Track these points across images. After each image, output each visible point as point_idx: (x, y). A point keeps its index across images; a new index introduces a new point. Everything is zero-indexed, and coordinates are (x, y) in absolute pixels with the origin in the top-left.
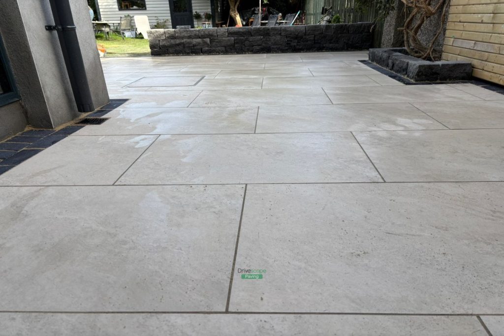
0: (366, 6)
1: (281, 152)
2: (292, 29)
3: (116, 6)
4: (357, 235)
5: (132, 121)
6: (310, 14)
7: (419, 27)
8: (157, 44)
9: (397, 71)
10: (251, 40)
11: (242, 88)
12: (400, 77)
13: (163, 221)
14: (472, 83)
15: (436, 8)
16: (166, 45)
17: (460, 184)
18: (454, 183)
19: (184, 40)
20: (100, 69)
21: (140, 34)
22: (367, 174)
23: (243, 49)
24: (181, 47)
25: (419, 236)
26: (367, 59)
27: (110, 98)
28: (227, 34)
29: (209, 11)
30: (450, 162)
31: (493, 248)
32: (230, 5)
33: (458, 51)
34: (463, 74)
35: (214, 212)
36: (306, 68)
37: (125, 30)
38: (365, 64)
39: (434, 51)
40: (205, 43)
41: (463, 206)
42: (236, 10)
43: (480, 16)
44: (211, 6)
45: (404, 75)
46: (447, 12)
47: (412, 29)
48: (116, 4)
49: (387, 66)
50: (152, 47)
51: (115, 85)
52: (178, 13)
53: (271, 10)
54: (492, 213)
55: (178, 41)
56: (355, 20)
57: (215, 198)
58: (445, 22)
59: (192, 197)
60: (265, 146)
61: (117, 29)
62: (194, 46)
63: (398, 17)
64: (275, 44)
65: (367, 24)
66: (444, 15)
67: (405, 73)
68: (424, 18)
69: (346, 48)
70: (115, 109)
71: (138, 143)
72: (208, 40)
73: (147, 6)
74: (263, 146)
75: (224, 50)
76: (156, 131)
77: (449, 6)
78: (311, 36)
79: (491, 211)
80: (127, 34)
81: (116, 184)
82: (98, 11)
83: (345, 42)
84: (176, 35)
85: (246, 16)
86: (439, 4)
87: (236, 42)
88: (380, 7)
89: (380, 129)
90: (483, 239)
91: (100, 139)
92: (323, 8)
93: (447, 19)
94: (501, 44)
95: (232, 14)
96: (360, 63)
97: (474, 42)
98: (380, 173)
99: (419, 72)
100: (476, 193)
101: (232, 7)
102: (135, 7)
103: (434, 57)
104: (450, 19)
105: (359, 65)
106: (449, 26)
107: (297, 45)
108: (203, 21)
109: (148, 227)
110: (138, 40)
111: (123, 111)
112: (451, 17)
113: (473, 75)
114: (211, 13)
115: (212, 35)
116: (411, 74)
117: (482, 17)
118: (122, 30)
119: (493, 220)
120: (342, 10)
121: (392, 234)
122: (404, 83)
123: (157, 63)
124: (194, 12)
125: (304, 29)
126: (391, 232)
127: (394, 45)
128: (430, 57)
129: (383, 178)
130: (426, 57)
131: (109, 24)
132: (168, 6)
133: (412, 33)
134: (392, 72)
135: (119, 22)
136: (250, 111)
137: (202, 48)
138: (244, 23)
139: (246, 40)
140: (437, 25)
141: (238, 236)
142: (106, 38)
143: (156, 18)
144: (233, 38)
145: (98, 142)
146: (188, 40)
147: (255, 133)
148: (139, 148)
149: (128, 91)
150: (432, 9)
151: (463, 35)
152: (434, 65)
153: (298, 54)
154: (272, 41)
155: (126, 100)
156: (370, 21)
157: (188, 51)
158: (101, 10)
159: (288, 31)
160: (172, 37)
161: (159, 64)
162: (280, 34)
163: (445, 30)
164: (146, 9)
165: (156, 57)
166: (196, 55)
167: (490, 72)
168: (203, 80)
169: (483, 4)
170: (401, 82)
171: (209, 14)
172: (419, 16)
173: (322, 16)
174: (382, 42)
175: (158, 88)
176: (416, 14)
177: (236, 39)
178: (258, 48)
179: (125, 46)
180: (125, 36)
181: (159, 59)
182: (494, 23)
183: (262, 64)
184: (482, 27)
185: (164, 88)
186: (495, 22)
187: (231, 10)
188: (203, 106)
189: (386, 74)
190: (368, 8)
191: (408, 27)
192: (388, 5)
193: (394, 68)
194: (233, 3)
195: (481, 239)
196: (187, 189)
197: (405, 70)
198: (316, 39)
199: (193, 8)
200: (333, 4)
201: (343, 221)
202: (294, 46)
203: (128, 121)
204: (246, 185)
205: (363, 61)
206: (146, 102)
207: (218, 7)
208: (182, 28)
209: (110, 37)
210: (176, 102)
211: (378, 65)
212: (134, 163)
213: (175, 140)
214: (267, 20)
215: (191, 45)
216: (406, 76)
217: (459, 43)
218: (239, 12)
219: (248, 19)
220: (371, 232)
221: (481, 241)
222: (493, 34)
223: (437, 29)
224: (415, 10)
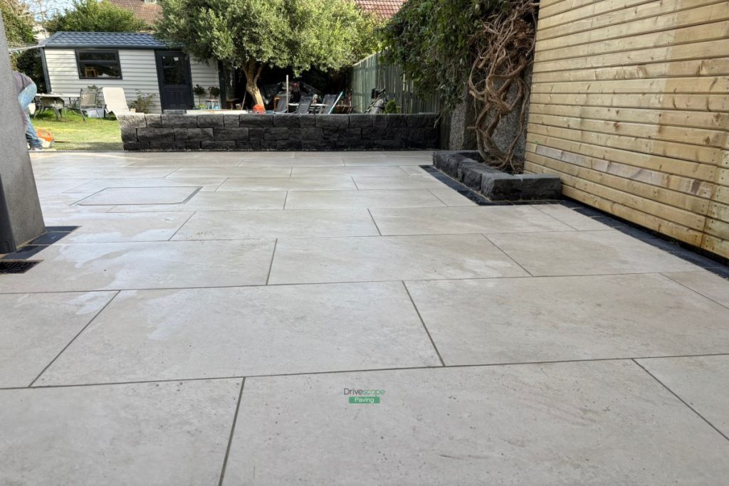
0: (428, 93)
1: (302, 318)
2: (331, 119)
3: (76, 73)
4: (400, 462)
5: (77, 266)
6: (359, 94)
7: (494, 126)
8: (134, 135)
9: (469, 185)
10: (273, 132)
11: (256, 207)
12: (472, 194)
13: (103, 454)
14: (562, 204)
15: (513, 105)
16: (148, 135)
17: (542, 366)
18: (536, 365)
19: (175, 130)
20: (32, 184)
21: (112, 113)
22: (421, 353)
23: (262, 144)
24: (170, 140)
25: (486, 458)
26: (431, 163)
27: (46, 225)
28: (238, 123)
29: (217, 84)
30: (532, 330)
31: (583, 473)
32: (247, 77)
33: (543, 160)
34: (550, 192)
35: (189, 432)
36: (348, 177)
37: (87, 107)
38: (428, 171)
39: (515, 158)
40: (207, 134)
41: (544, 404)
42: (256, 85)
43: (565, 119)
44: (220, 78)
45: (478, 190)
46: (527, 109)
47: (485, 129)
48: (76, 70)
49: (456, 176)
50: (126, 137)
51: (60, 201)
52: (171, 86)
53: (305, 86)
54: (582, 413)
55: (165, 131)
56: (415, 110)
57: (192, 405)
58: (524, 121)
59: (156, 404)
60: (279, 308)
61: (75, 104)
62: (189, 138)
63: (468, 111)
64: (308, 138)
65: (431, 115)
66: (524, 114)
67: (478, 187)
68: (499, 117)
69: (404, 146)
70: (54, 244)
71: (81, 306)
72: (210, 131)
73: (123, 74)
74: (277, 308)
75: (234, 144)
76: (115, 285)
77: (528, 102)
78: (357, 129)
79: (581, 409)
80: (91, 113)
81: (34, 385)
82: (46, 79)
83: (402, 139)
84: (163, 122)
85: (270, 92)
86: (517, 99)
87: (251, 134)
88: (444, 98)
89: (442, 277)
90: (569, 458)
91: (20, 300)
92: (373, 91)
93: (527, 117)
94: (593, 157)
95: (250, 89)
96: (422, 170)
97: (561, 151)
98: (439, 350)
99: (495, 188)
100: (562, 380)
101: (249, 80)
102: (104, 75)
103: (515, 166)
104: (530, 120)
105: (421, 173)
106: (531, 128)
107: (339, 141)
108: (207, 98)
109: (77, 467)
110: (107, 122)
111: (66, 248)
112: (532, 118)
113: (564, 193)
114: (219, 88)
115: (216, 124)
116: (485, 191)
117: (568, 121)
118: (83, 107)
119: (584, 425)
120: (399, 93)
121: (449, 457)
122: (477, 203)
123: (131, 163)
124: (194, 85)
125: (346, 119)
126: (447, 454)
127: (465, 146)
128: (510, 166)
129: (441, 360)
130: (504, 166)
131: (63, 99)
132: (156, 75)
133: (485, 134)
134: (463, 184)
135: (79, 96)
136: (263, 247)
137: (201, 142)
138: (267, 102)
139: (267, 131)
140: (516, 124)
141: (222, 476)
142: (57, 118)
143: (137, 91)
144: (247, 129)
145: (15, 306)
146: (181, 130)
147: (267, 285)
148: (82, 315)
149: (79, 212)
150: (509, 105)
151: (548, 141)
152: (514, 180)
153: (340, 153)
154: (304, 133)
155: (72, 228)
156: (435, 113)
157: (180, 145)
158: (51, 78)
159: (324, 121)
160: (157, 125)
161: (133, 164)
162: (314, 125)
163: (526, 132)
164: (121, 78)
165: (131, 154)
166: (192, 151)
167: (583, 191)
168: (198, 194)
169: (568, 105)
170: (474, 201)
171: (217, 88)
172: (492, 113)
173: (373, 100)
174: (451, 141)
175: (127, 208)
176: (489, 109)
177: (252, 130)
178: (283, 143)
179: (85, 131)
180: (87, 116)
181: (133, 156)
182: (583, 130)
183: (288, 168)
184: (569, 134)
185: (137, 208)
186: (583, 128)
187: (248, 85)
188: (194, 237)
189: (455, 188)
190: (430, 95)
191: (480, 126)
192: (453, 97)
193: (465, 180)
194: (252, 76)
195: (567, 459)
196: (151, 389)
197: (477, 183)
198: (364, 133)
199: (193, 79)
200: (387, 85)
201: (382, 438)
202: (334, 141)
203: (70, 266)
204: (244, 378)
205: (426, 168)
206: (105, 231)
207: (229, 78)
208: (172, 113)
209: (63, 116)
210: (152, 232)
211: (444, 174)
212: (70, 343)
213: (143, 299)
214: (297, 102)
215: (186, 137)
216: (480, 192)
217: (543, 151)
218: (259, 87)
219: (273, 97)
220: (420, 454)
221: (567, 462)
222: (583, 144)
223: (517, 129)
224: (487, 106)
